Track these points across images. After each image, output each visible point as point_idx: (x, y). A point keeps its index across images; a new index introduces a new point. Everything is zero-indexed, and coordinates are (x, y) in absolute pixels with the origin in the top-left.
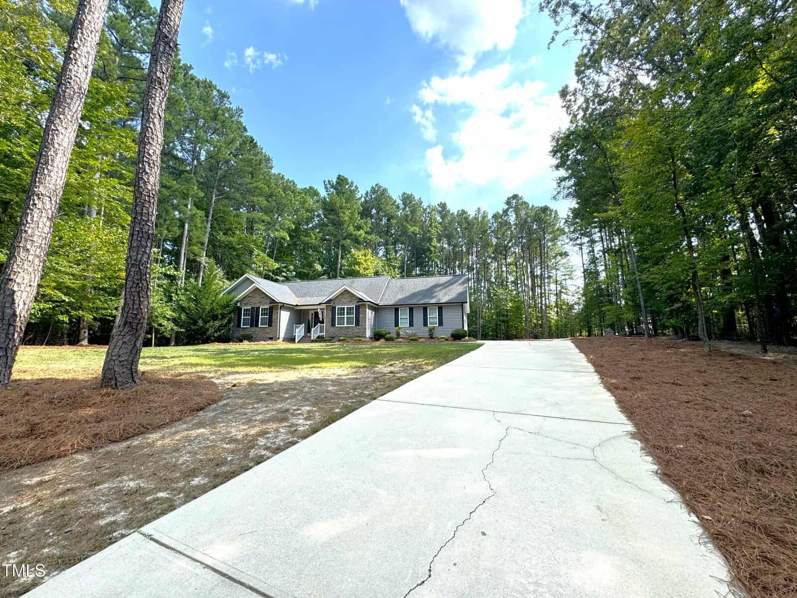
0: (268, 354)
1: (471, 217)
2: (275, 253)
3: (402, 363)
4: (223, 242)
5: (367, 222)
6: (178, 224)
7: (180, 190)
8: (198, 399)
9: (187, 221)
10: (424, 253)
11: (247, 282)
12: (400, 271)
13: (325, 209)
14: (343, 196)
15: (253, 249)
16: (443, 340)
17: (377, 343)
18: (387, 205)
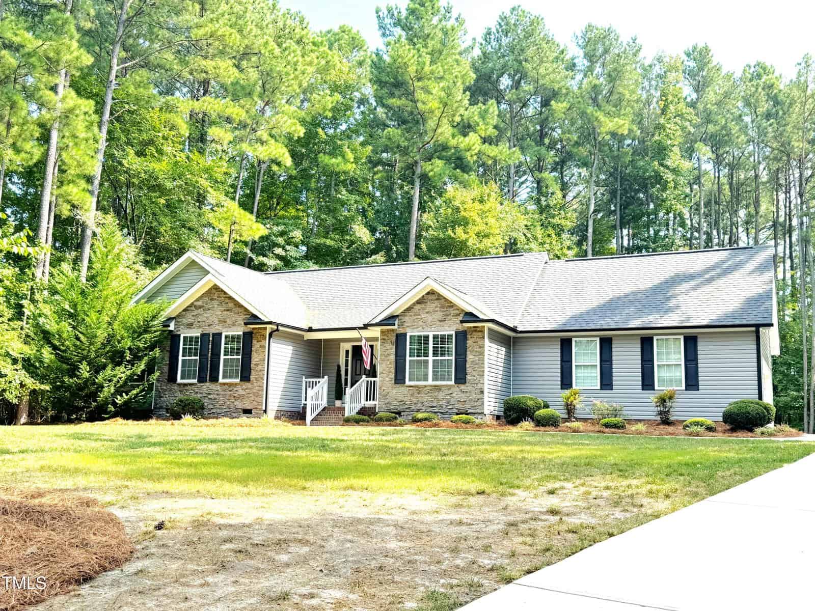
0: (240, 451)
1: (786, 81)
2: (258, 197)
3: (583, 489)
4: (137, 175)
5: (486, 111)
6: (37, 135)
7: (41, 52)
8: (78, 555)
9: (56, 125)
10: (644, 187)
11: (193, 272)
12: (575, 238)
13: (379, 82)
14: (426, 46)
15: (206, 191)
16: (699, 429)
17: (514, 432)
18: (542, 62)
